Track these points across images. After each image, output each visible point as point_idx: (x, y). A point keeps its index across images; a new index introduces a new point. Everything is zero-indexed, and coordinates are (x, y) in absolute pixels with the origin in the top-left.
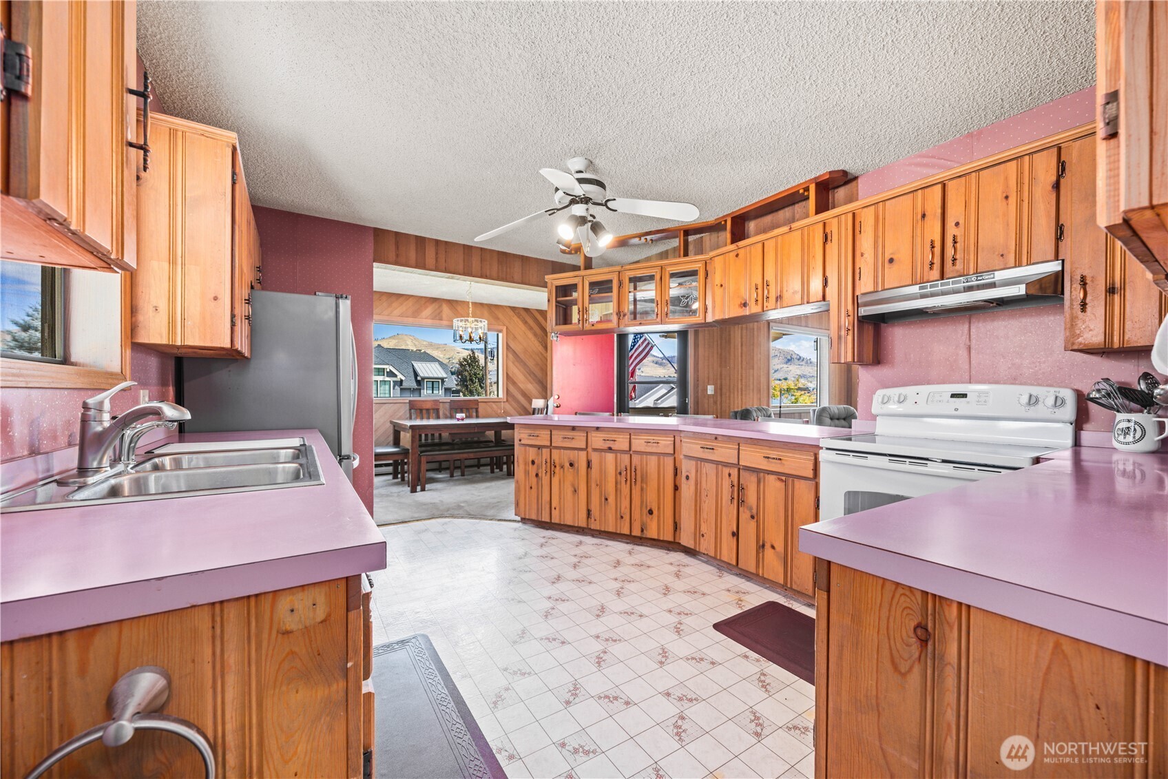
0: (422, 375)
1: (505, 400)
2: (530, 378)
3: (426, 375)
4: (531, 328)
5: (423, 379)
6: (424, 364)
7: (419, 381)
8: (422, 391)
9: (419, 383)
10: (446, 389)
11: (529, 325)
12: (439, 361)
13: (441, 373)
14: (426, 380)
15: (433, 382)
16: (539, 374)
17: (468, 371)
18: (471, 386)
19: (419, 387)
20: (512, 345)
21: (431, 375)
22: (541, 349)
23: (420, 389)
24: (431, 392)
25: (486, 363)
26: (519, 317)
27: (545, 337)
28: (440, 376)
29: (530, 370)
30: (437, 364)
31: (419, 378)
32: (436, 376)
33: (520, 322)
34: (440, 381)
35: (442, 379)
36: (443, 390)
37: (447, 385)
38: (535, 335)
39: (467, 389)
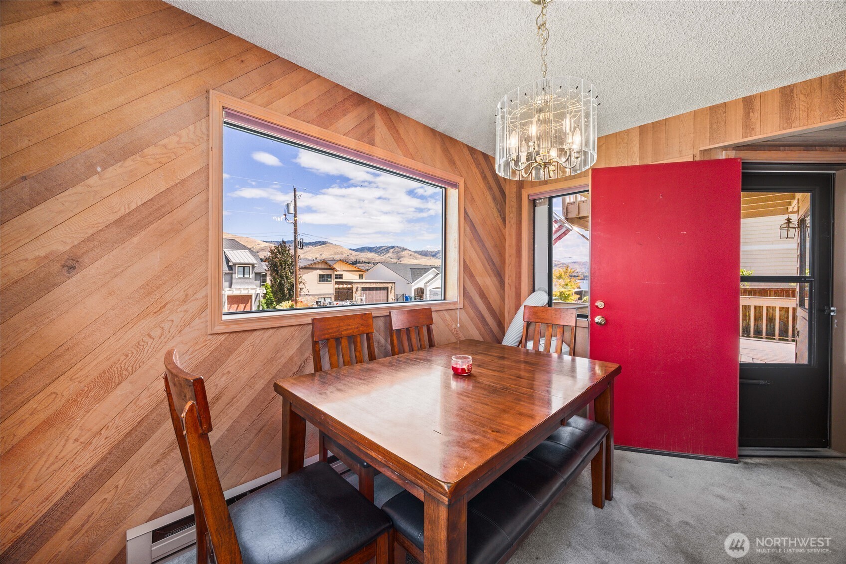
0: (234, 261)
1: (462, 306)
2: (488, 267)
3: (238, 261)
4: (490, 188)
5: (235, 264)
6: (235, 252)
7: (231, 266)
8: (233, 275)
9: (230, 268)
10: (256, 274)
11: (488, 183)
12: (248, 249)
13: (251, 259)
14: (237, 266)
15: (244, 267)
16: (496, 260)
17: (278, 258)
18: (281, 270)
19: (231, 272)
20: (470, 212)
21: (242, 261)
22: (499, 220)
23: (232, 273)
24: (242, 276)
25: (296, 252)
26: (478, 167)
27: (504, 203)
28: (251, 262)
29: (489, 255)
30: (247, 252)
31: (231, 264)
32: (247, 262)
33: (479, 176)
34: (251, 266)
35: (253, 265)
36: (254, 274)
37: (257, 270)
38: (494, 199)
39: (277, 274)
